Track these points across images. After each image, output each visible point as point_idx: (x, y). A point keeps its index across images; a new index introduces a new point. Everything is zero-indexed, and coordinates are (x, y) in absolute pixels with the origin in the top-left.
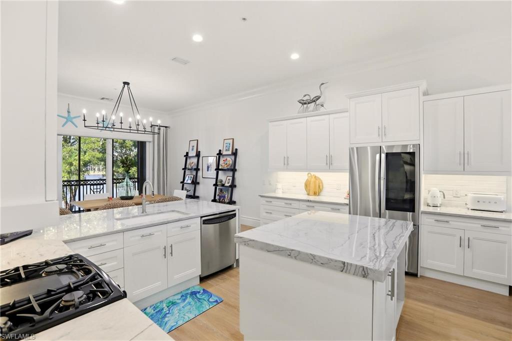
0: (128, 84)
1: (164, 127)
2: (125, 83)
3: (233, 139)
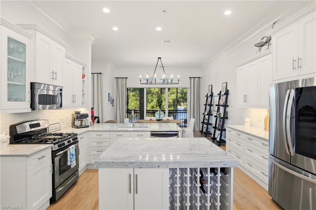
0: (160, 58)
1: (197, 78)
2: (159, 58)
3: (227, 83)
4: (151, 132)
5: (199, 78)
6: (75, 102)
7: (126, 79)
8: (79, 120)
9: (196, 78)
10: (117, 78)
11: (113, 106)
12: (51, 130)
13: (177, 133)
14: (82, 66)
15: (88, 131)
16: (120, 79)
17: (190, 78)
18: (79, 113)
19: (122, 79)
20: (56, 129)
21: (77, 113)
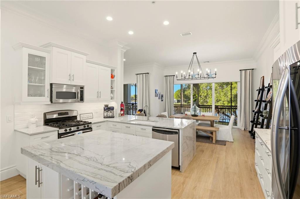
4: (153, 127)
5: (253, 69)
6: (100, 97)
7: (173, 77)
8: (106, 112)
9: (248, 70)
10: (166, 76)
11: (162, 101)
12: (82, 118)
13: (178, 131)
14: (111, 69)
15: (107, 121)
16: (168, 77)
17: (240, 70)
18: (107, 106)
19: (170, 77)
20: (87, 117)
21: (106, 106)
